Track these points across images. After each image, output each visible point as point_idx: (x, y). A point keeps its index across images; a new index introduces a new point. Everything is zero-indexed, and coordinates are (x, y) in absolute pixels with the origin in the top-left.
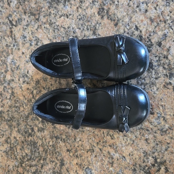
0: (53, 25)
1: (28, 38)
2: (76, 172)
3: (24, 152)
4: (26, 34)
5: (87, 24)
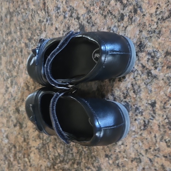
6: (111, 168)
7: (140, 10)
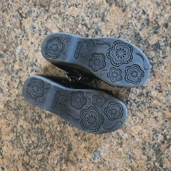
0: (63, 15)
1: (37, 29)
2: (84, 155)
3: (30, 140)
4: (35, 25)
5: (95, 12)
6: (80, 143)
7: (100, 32)
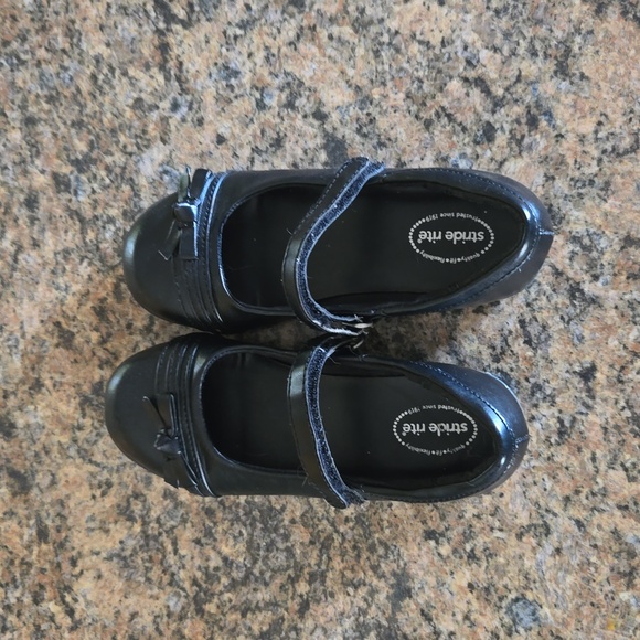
0: (373, 30)
1: (246, 79)
2: (466, 617)
3: (212, 554)
4: (236, 59)
5: (529, 33)
6: (447, 569)
